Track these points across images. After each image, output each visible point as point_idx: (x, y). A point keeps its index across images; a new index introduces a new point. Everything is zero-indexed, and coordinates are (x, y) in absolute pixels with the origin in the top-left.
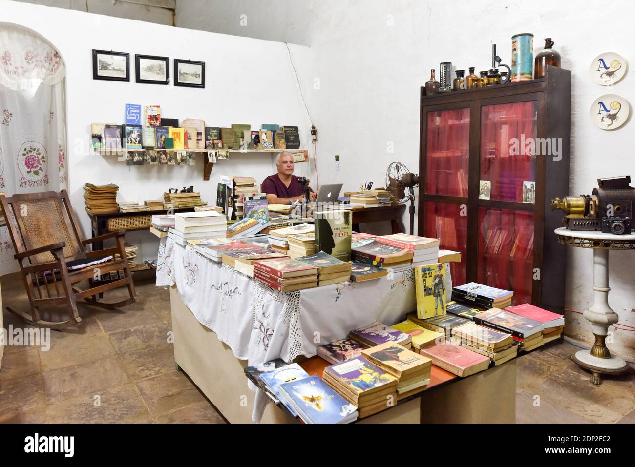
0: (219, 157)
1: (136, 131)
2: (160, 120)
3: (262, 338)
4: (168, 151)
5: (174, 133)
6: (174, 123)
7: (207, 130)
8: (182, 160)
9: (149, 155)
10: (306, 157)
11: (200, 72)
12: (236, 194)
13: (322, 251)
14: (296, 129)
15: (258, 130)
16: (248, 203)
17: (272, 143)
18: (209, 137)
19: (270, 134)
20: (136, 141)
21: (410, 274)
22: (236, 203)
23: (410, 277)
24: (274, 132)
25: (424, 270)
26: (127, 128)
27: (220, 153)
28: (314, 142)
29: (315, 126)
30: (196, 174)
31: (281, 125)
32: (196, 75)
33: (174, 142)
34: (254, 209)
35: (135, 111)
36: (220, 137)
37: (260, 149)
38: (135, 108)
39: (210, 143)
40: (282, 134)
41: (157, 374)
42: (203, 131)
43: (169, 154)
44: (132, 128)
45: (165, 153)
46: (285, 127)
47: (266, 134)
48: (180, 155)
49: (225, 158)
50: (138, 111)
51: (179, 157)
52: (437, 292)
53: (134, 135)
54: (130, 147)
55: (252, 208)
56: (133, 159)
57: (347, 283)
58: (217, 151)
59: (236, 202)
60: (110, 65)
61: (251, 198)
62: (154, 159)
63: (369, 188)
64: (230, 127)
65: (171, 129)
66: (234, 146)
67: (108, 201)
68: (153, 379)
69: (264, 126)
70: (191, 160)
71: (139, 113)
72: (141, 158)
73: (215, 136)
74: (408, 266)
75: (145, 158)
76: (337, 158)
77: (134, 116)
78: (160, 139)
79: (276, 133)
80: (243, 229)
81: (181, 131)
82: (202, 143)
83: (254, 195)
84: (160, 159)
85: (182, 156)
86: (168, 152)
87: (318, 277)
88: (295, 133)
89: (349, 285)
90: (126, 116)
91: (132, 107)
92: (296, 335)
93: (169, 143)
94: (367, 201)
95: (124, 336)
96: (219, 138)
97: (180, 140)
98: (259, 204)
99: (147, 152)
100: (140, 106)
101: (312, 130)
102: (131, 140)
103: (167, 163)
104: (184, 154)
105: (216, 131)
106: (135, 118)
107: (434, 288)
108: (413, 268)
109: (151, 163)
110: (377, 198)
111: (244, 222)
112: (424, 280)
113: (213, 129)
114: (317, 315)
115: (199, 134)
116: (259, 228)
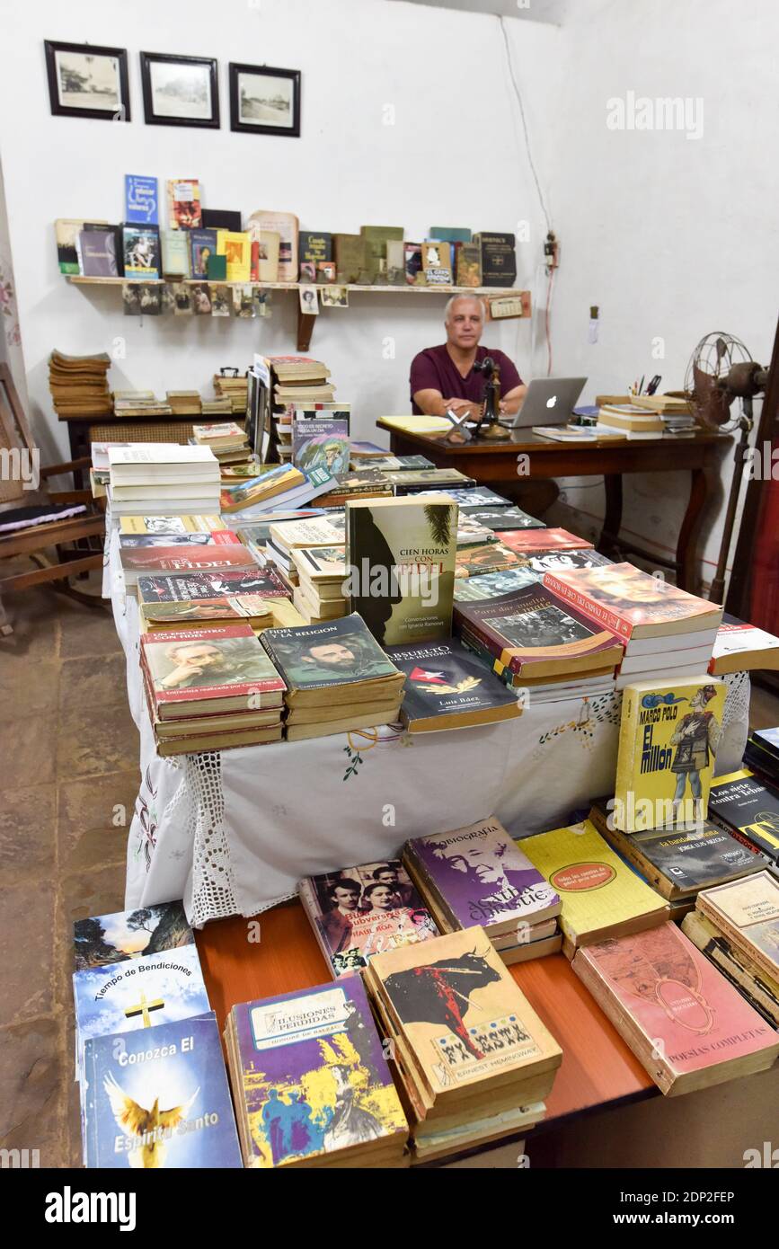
0: (325, 300)
1: (145, 239)
2: (198, 213)
3: (144, 843)
4: (212, 284)
5: (229, 245)
6: (231, 221)
7: (303, 237)
8: (245, 306)
9: (172, 292)
10: (526, 306)
11: (289, 97)
12: (277, 403)
13: (356, 613)
14: (510, 239)
15: (419, 240)
16: (300, 426)
17: (449, 272)
18: (308, 256)
19: (448, 249)
20: (146, 261)
21: (608, 705)
22: (277, 425)
23: (607, 713)
24: (457, 245)
25: (650, 701)
26: (127, 230)
27: (327, 293)
28: (549, 272)
29: (557, 234)
30: (280, 336)
31: (476, 229)
32: (280, 104)
33: (228, 264)
34: (315, 442)
35: (144, 192)
36: (332, 256)
37: (419, 285)
38: (146, 184)
39: (308, 268)
40: (474, 251)
41: (108, 770)
42: (292, 239)
43: (216, 291)
44: (137, 231)
45: (206, 289)
46: (485, 235)
47: (437, 249)
48: (240, 294)
49: (338, 304)
50: (151, 192)
51: (237, 300)
52: (685, 758)
53: (142, 248)
54: (135, 274)
55: (310, 439)
56: (139, 302)
57: (384, 731)
58: (322, 287)
59: (277, 420)
60: (84, 80)
61: (309, 415)
62: (182, 303)
63: (652, 389)
64: (357, 232)
65: (224, 236)
66: (362, 277)
67: (91, 391)
68: (94, 781)
69: (435, 232)
70: (263, 307)
71: (155, 197)
72: (155, 299)
73: (322, 252)
74: (606, 683)
75: (164, 299)
76: (594, 313)
77: (142, 204)
78: (199, 256)
79: (461, 249)
80: (266, 495)
81: (245, 239)
82: (291, 269)
83: (319, 407)
84: (195, 302)
85: (244, 298)
86: (214, 288)
87: (284, 716)
88: (507, 249)
89: (389, 739)
90: (128, 202)
91: (139, 183)
92: (208, 866)
93: (217, 267)
94: (634, 423)
95: (87, 671)
96: (329, 257)
97: (241, 262)
98: (328, 431)
99: (168, 286)
100: (155, 179)
101: (547, 242)
102: (136, 259)
103: (210, 312)
104: (248, 293)
105: (322, 241)
106: (145, 208)
107: (679, 749)
108: (619, 688)
109: (178, 311)
110: (662, 418)
111: (278, 475)
112: (648, 729)
113: (318, 235)
114: (285, 813)
115: (284, 247)
116: (309, 493)
